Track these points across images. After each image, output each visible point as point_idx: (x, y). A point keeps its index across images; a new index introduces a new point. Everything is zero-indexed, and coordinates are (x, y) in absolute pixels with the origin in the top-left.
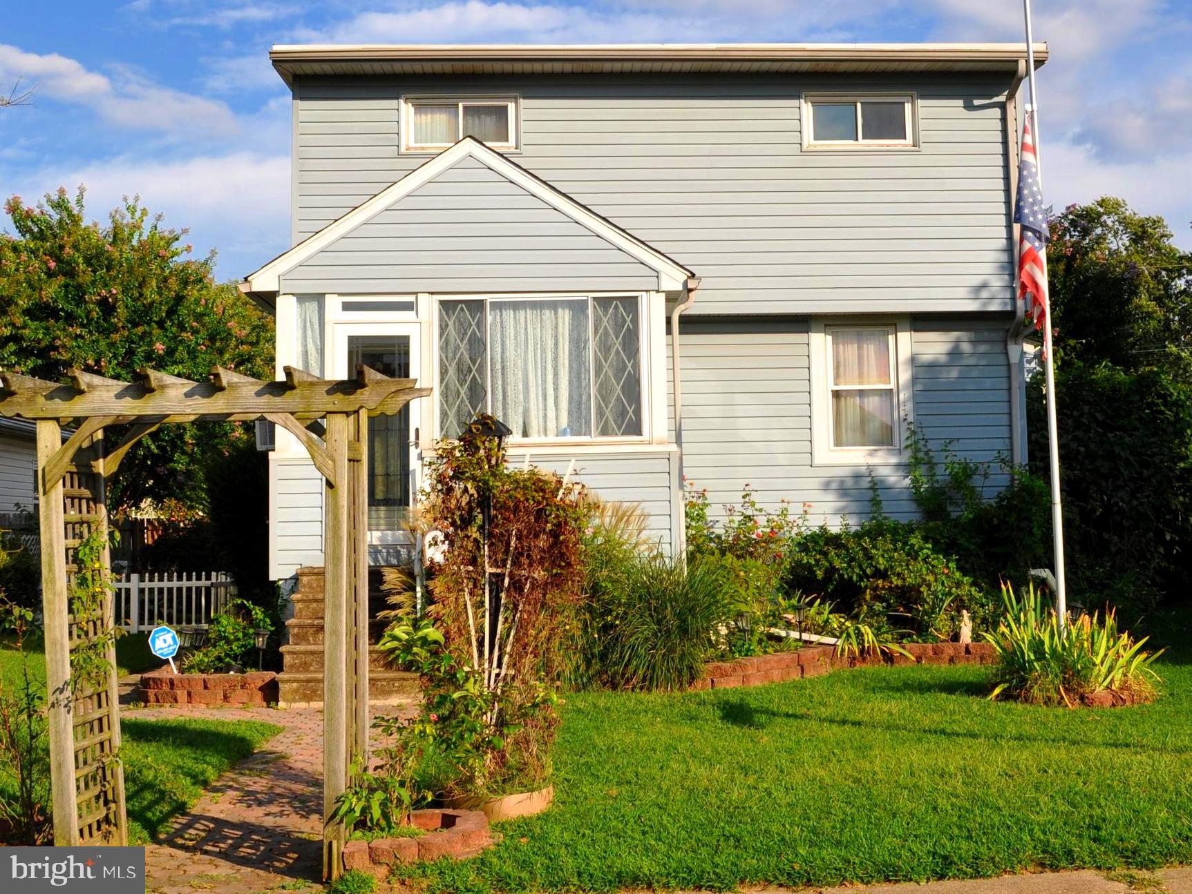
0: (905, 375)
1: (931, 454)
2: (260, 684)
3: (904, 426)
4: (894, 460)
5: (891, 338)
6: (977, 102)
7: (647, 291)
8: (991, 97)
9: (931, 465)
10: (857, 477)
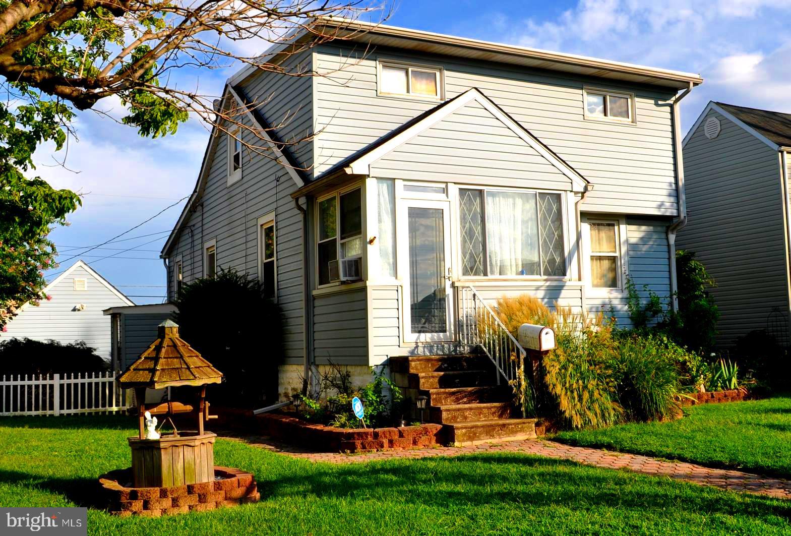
0: (624, 249)
1: (637, 292)
2: (435, 432)
3: (624, 276)
4: (620, 296)
5: (616, 228)
6: (660, 102)
7: (565, 191)
8: (665, 100)
9: (637, 298)
10: (603, 305)
